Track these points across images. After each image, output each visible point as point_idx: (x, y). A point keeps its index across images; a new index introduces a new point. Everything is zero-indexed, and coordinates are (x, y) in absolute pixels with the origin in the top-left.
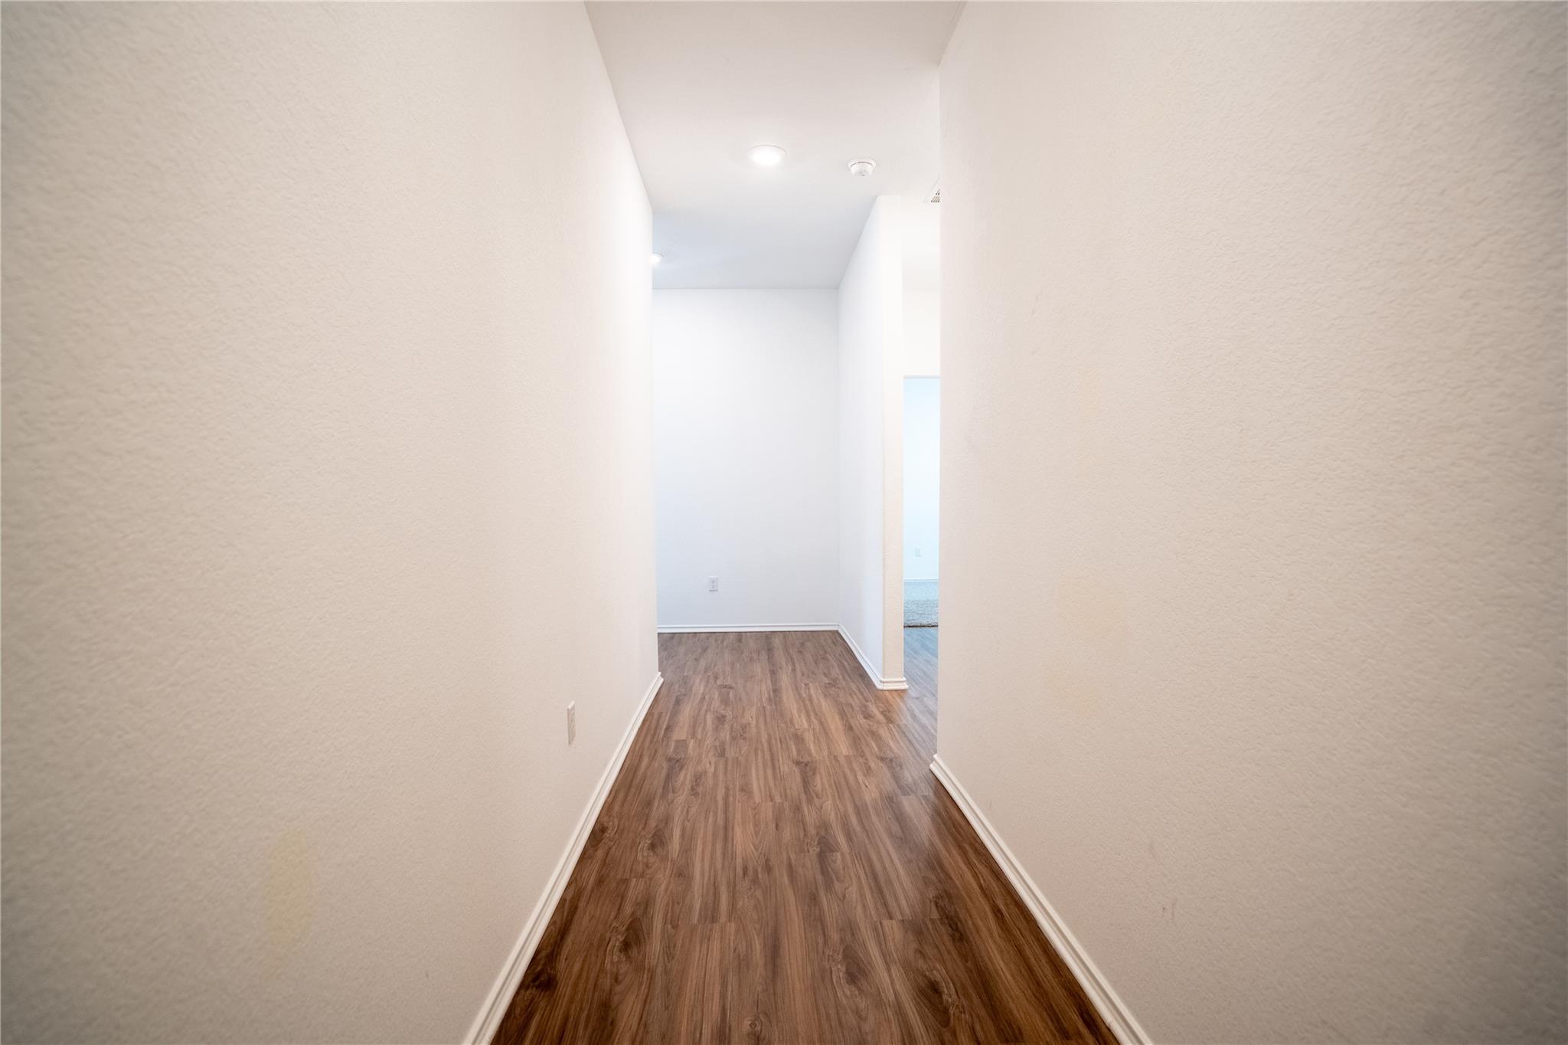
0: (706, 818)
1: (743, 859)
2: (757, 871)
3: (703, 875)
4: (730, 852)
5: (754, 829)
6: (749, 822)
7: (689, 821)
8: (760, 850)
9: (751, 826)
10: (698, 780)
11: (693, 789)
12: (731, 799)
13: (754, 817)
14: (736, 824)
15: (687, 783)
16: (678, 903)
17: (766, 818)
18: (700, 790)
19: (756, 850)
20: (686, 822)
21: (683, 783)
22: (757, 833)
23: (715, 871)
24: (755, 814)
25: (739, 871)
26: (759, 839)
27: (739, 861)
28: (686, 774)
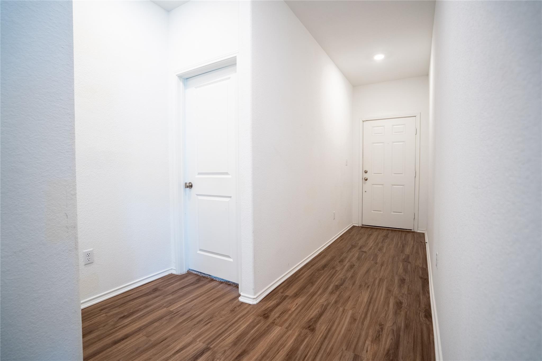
0: (377, 309)
1: (368, 290)
2: (364, 286)
3: (382, 289)
4: (371, 293)
5: (359, 299)
6: (359, 302)
7: (386, 310)
8: (361, 291)
9: (359, 300)
10: (378, 336)
11: (382, 329)
12: (363, 316)
13: (356, 304)
14: (365, 303)
15: (385, 335)
16: (391, 284)
17: (351, 302)
18: (378, 327)
19: (362, 292)
20: (387, 310)
21: (388, 335)
22: (359, 297)
23: (378, 289)
24: (355, 305)
25: (370, 287)
26: (359, 295)
27: (369, 290)
28: (385, 344)
